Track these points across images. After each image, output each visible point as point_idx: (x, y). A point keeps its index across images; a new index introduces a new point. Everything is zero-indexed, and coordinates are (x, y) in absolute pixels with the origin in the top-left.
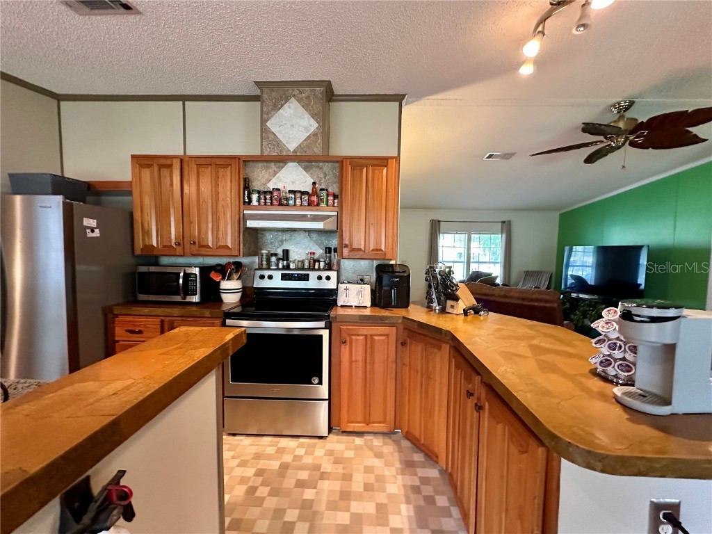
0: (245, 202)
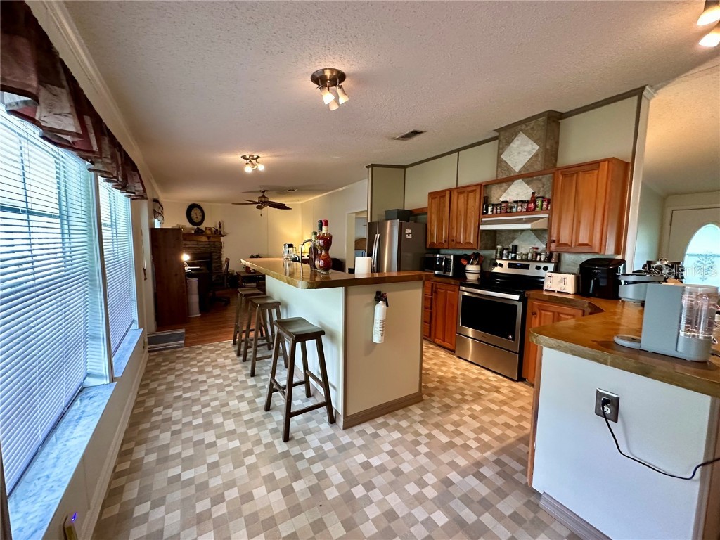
0: (483, 213)
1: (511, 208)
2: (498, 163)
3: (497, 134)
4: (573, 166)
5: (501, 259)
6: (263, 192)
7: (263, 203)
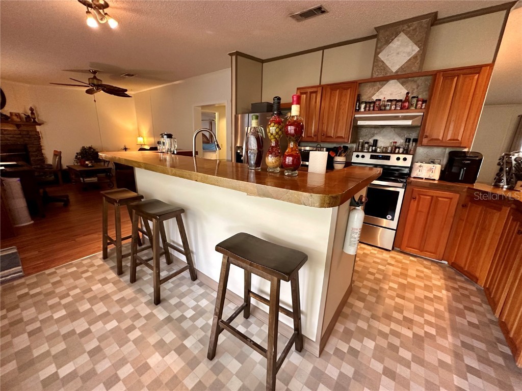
1: (385, 106)
2: (374, 62)
3: (375, 33)
4: (453, 70)
5: (362, 151)
6: (95, 72)
7: (96, 86)
